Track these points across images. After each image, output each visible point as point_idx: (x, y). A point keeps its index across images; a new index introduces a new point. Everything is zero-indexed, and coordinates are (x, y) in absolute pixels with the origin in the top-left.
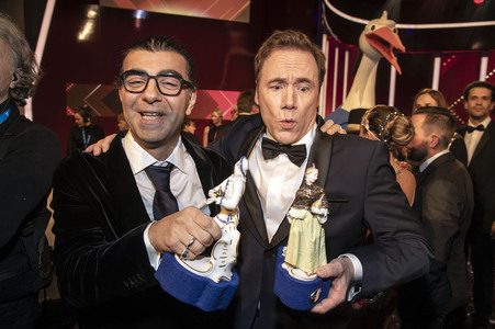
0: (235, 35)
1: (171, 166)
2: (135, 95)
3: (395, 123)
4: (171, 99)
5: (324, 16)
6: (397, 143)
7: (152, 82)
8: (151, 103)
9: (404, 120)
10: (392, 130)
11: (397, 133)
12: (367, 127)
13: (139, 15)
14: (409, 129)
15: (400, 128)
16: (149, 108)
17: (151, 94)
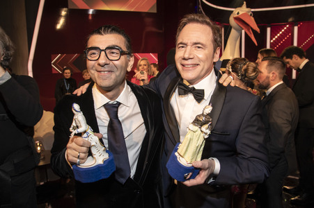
0: (148, 20)
1: (119, 104)
2: (94, 62)
3: (248, 66)
4: (116, 62)
5: (200, 6)
6: (249, 78)
7: (103, 53)
8: (103, 66)
9: (253, 64)
10: (246, 70)
11: (249, 72)
12: (231, 70)
13: (91, 12)
14: (255, 70)
15: (251, 69)
16: (102, 69)
17: (102, 61)
